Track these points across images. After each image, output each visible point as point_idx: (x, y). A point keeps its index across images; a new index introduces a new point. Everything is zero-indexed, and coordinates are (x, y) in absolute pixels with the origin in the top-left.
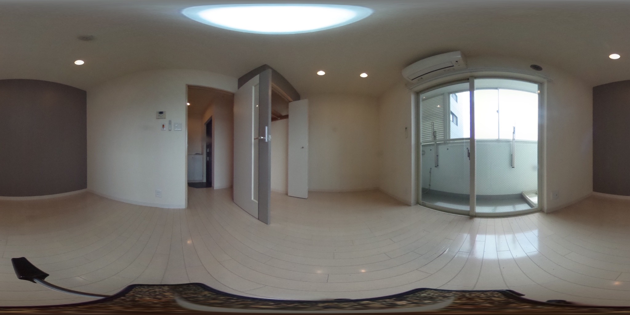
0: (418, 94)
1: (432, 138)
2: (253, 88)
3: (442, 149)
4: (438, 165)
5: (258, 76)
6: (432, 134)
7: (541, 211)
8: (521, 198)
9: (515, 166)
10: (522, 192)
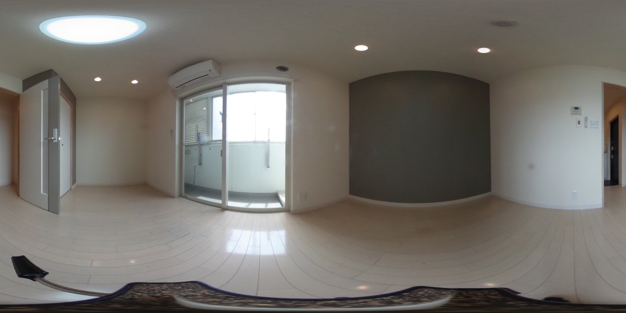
0: (182, 100)
1: (196, 139)
2: (42, 91)
3: (205, 149)
4: (201, 164)
5: (47, 81)
6: (196, 135)
7: (288, 211)
8: (275, 197)
9: (270, 166)
10: (277, 192)
